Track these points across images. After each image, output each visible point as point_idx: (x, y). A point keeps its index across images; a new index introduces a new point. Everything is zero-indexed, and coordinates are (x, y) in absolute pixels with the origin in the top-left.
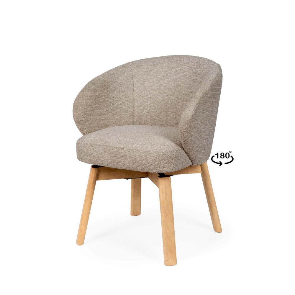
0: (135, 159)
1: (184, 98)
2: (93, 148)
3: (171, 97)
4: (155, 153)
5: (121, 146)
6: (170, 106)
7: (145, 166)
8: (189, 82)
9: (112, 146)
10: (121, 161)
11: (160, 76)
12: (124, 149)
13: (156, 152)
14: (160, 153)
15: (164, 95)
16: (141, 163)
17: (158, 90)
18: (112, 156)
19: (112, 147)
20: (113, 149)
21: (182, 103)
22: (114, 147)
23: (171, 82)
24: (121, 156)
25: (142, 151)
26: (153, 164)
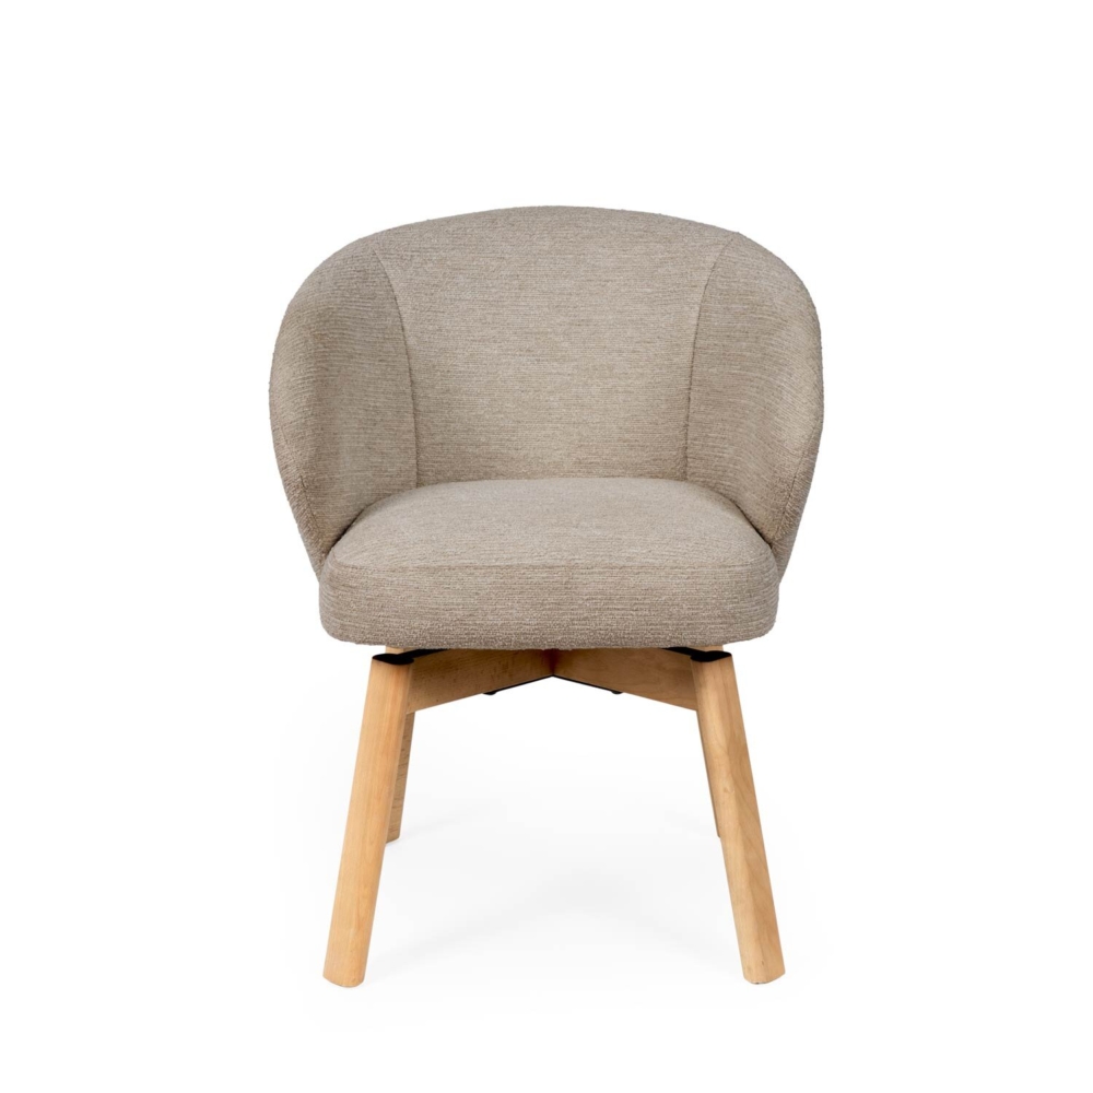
0: (647, 601)
1: (611, 368)
2: (442, 583)
3: (555, 364)
4: (722, 569)
5: (577, 561)
6: (552, 399)
7: (689, 624)
8: (627, 305)
9: (535, 562)
10: (585, 619)
11: (494, 290)
12: (596, 570)
13: (725, 567)
14: (740, 568)
15: (524, 359)
16: (671, 616)
17: (495, 342)
18: (542, 604)
19: (534, 567)
20: (545, 575)
21: (609, 386)
22: (544, 566)
23: (546, 310)
24: (586, 598)
25: (672, 568)
26: (717, 612)
